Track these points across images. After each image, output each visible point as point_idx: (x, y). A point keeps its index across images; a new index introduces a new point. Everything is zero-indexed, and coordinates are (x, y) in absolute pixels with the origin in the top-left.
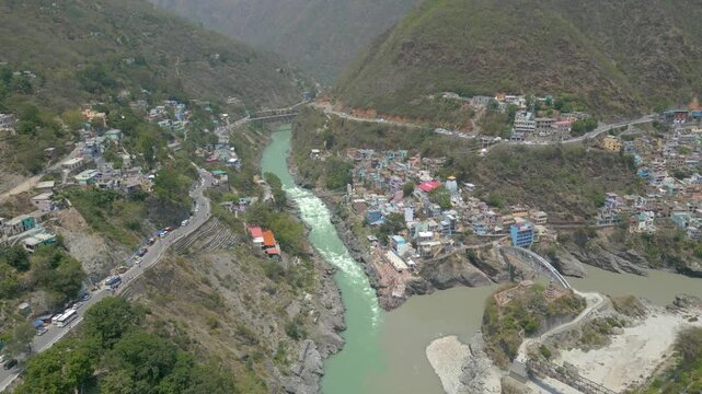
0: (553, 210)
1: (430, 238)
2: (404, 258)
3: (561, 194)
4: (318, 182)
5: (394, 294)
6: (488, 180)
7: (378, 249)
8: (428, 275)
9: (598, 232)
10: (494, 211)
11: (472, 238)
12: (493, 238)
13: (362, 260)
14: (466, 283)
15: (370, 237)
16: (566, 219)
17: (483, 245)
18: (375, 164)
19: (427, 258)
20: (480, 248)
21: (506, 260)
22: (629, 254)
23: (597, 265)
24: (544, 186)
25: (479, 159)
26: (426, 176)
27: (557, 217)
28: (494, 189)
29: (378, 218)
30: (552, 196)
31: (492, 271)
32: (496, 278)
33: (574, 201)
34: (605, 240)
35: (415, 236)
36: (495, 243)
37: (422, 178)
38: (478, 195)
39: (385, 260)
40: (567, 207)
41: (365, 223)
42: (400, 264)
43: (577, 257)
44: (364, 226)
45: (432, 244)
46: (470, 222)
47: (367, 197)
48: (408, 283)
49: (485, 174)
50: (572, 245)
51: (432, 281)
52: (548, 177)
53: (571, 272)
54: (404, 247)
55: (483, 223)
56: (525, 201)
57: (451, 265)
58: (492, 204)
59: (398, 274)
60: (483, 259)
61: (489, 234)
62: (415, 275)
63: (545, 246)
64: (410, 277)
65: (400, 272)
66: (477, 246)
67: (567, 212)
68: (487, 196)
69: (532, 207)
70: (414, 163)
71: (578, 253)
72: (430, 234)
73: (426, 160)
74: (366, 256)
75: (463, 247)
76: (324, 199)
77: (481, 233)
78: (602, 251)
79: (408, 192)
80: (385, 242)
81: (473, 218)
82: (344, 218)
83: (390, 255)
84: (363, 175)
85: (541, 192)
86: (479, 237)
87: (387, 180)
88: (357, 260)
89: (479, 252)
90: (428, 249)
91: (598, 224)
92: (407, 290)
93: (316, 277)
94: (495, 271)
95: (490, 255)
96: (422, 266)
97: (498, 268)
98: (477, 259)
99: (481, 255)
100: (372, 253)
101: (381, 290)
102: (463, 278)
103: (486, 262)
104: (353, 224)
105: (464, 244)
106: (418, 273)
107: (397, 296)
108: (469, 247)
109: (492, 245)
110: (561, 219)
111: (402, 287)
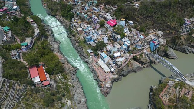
0: (165, 30)
1: (119, 57)
2: (108, 64)
3: (169, 23)
5: (106, 86)
6: (139, 20)
8: (120, 74)
9: (182, 37)
10: (143, 35)
11: (136, 51)
12: (143, 49)
13: (87, 62)
15: (89, 51)
16: (170, 34)
17: (140, 53)
18: (83, 8)
21: (149, 58)
22: (191, 45)
23: (179, 51)
24: (163, 20)
25: (135, 10)
26: (109, 17)
27: (167, 33)
28: (141, 23)
30: (166, 24)
31: (143, 63)
32: (145, 66)
33: (174, 25)
34: (183, 40)
36: (144, 51)
37: (107, 18)
38: (135, 27)
39: (98, 65)
40: (171, 29)
41: (85, 42)
42: (106, 69)
43: (171, 47)
46: (134, 43)
47: (83, 26)
48: (112, 79)
49: (138, 17)
50: (170, 44)
51: (122, 75)
52: (165, 16)
53: (173, 57)
54: (107, 59)
55: (139, 44)
56: (154, 28)
58: (141, 31)
60: (140, 59)
61: (142, 48)
62: (115, 75)
63: (163, 48)
64: (112, 76)
65: (107, 73)
66: (137, 54)
67: (171, 31)
68: (139, 27)
69: (156, 30)
70: (102, 8)
71: (172, 46)
72: (118, 54)
73: (108, 6)
74: (89, 61)
77: (139, 48)
78: (182, 46)
79: (102, 25)
80: (96, 55)
81: (135, 41)
82: (74, 36)
83: (100, 62)
84: (79, 13)
85: (161, 24)
86: (138, 50)
87: (91, 18)
89: (138, 56)
90: (119, 63)
91: (181, 34)
92: (111, 82)
93: (69, 83)
94: (145, 64)
95: (143, 57)
96: (117, 70)
97: (146, 63)
98: (138, 59)
99: (139, 58)
100: (91, 59)
101: (100, 83)
102: (133, 70)
103: (141, 60)
104: (79, 41)
105: (132, 54)
106: (115, 74)
107: (108, 86)
108: (135, 55)
109: (143, 52)
110: (168, 34)
111: (110, 82)
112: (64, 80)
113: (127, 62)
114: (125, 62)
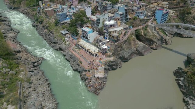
1: (114, 25)
2: (96, 43)
4: (22, 5)
5: (97, 76)
7: (71, 39)
8: (119, 54)
9: (191, 11)
11: (137, 22)
12: (147, 20)
13: (61, 49)
14: (140, 54)
15: (63, 32)
16: (177, 5)
17: (143, 26)
19: (116, 41)
20: (143, 28)
21: (158, 34)
27: (173, 4)
29: (66, 18)
31: (150, 42)
32: (154, 46)
34: (194, 15)
35: (101, 25)
39: (80, 47)
41: (57, 23)
42: (94, 49)
44: (56, 25)
45: (118, 29)
46: (133, 11)
47: (53, 7)
48: (105, 64)
51: (121, 58)
54: (93, 36)
55: (141, 11)
57: (130, 44)
59: (94, 58)
60: (146, 35)
61: (146, 18)
62: (109, 56)
63: (174, 22)
64: (105, 59)
65: (96, 55)
66: (140, 27)
72: (112, 22)
74: (63, 46)
75: (133, 29)
76: (26, 14)
77: (142, 17)
80: (75, 34)
82: (41, 22)
83: (82, 42)
86: (141, 20)
88: (57, 50)
89: (142, 31)
90: (116, 34)
92: (105, 69)
93: (21, 76)
94: (153, 42)
95: (148, 32)
96: (113, 48)
97: (155, 40)
98: (142, 36)
99: (144, 33)
100: (67, 43)
101: (84, 73)
102: (137, 50)
103: (147, 37)
104: (48, 25)
105: (133, 27)
106: (111, 54)
107: (100, 76)
108: (136, 28)
109: (148, 25)
110: (175, 5)
111: (102, 68)
112: (8, 70)
113: (127, 36)
114: (125, 35)
